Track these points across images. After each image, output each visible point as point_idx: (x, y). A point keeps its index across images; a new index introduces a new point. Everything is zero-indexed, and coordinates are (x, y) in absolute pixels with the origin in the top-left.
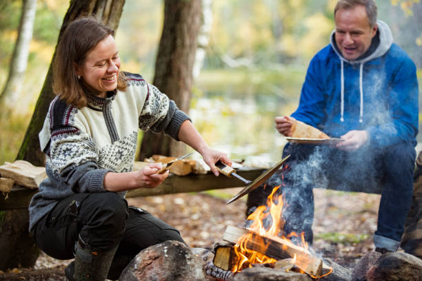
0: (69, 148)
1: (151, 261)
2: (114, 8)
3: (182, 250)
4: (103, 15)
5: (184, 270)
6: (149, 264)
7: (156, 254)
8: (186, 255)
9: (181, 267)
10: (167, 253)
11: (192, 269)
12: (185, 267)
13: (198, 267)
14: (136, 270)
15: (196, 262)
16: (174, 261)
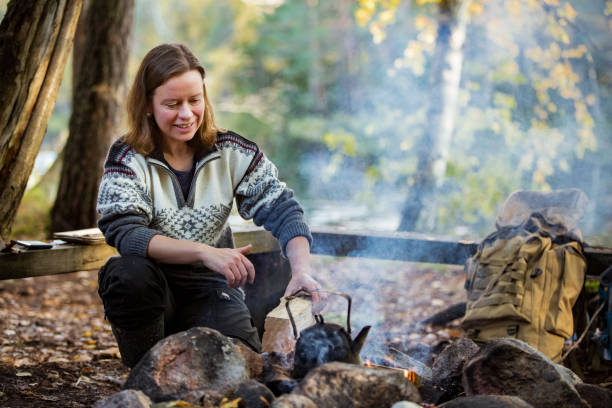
0: (117, 192)
1: (174, 356)
2: (68, 13)
3: (217, 340)
4: (54, 23)
5: (221, 368)
6: (171, 361)
7: (180, 347)
8: (223, 348)
9: (218, 365)
10: (197, 345)
11: (233, 367)
12: (224, 365)
13: (240, 364)
14: (153, 369)
15: (236, 357)
16: (206, 355)
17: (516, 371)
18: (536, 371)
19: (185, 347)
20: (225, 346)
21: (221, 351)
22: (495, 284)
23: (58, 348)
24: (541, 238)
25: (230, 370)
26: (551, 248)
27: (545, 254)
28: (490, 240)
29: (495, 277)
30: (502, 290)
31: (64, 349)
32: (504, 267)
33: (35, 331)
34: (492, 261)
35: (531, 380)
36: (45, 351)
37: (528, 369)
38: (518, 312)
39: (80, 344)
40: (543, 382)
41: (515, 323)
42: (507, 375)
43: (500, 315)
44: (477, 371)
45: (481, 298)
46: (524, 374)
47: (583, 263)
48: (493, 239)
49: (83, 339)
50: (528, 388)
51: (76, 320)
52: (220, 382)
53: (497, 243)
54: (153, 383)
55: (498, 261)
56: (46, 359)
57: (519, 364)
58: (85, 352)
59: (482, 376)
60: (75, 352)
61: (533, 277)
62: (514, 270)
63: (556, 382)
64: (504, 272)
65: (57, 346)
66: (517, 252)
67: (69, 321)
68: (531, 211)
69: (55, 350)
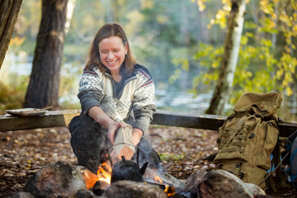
1: (48, 175)
3: (69, 167)
5: (71, 182)
6: (46, 178)
7: (51, 171)
9: (69, 180)
10: (59, 170)
11: (77, 182)
12: (72, 180)
13: (81, 180)
14: (37, 182)
15: (79, 176)
16: (63, 175)
17: (222, 187)
18: (233, 187)
19: (53, 171)
20: (73, 170)
21: (71, 173)
22: (231, 141)
23: (11, 169)
24: (255, 117)
25: (75, 183)
26: (261, 123)
27: (257, 126)
28: (230, 118)
29: (231, 137)
30: (235, 144)
31: (14, 169)
32: (237, 132)
33: (3, 159)
34: (231, 129)
35: (230, 191)
36: (4, 170)
37: (229, 186)
38: (241, 156)
39: (24, 167)
40: (236, 193)
41: (241, 162)
42: (217, 189)
43: (233, 157)
44: (202, 186)
45: (224, 148)
46: (226, 188)
47: (277, 131)
48: (232, 118)
49: (26, 164)
50: (228, 196)
51: (27, 154)
52: (70, 189)
53: (234, 120)
54: (36, 189)
55: (233, 129)
56: (4, 174)
57: (224, 183)
58: (24, 171)
59: (204, 189)
60: (20, 171)
61: (250, 138)
62: (241, 134)
63: (243, 193)
64: (236, 135)
65: (11, 167)
66: (243, 125)
67: (23, 154)
68: (252, 104)
69: (10, 170)
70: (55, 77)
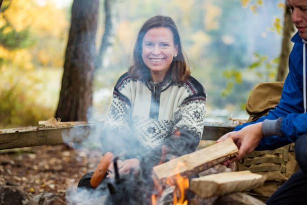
38: (284, 177)
70: (86, 94)
